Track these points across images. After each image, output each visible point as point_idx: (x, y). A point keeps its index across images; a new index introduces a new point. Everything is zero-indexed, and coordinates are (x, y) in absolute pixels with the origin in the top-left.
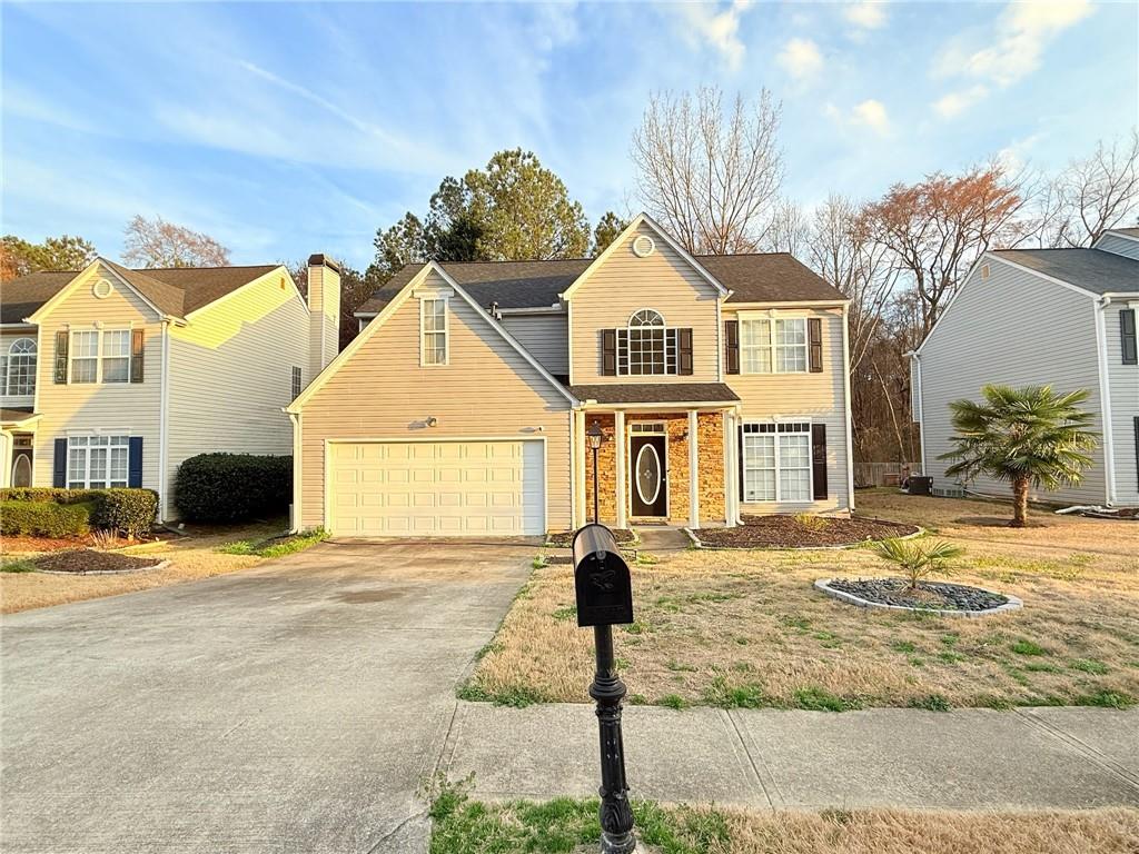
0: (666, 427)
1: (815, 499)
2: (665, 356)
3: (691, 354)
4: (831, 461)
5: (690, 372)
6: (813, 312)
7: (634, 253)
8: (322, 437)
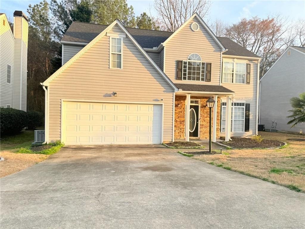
0: (199, 102)
1: (245, 131)
2: (201, 73)
3: (210, 73)
4: (251, 117)
5: (209, 80)
6: (248, 61)
7: (191, 29)
8: (60, 98)
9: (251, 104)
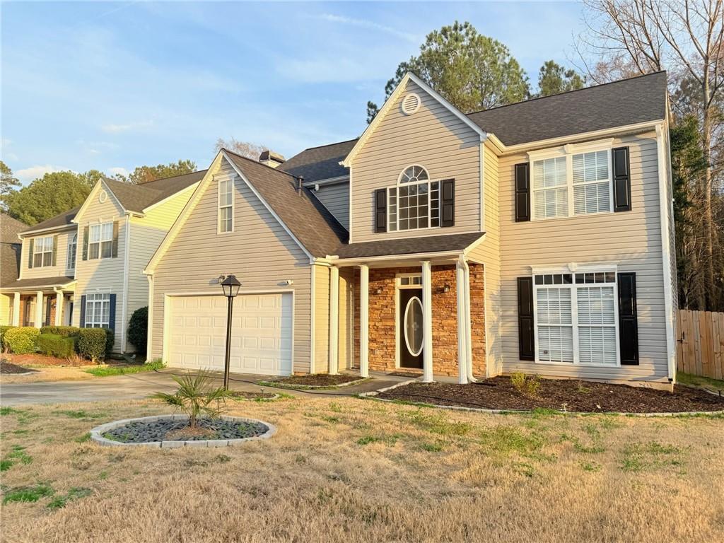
1: (623, 363)
2: (430, 209)
3: (453, 204)
4: (643, 318)
6: (619, 140)
7: (402, 112)
8: (163, 292)
9: (638, 273)
